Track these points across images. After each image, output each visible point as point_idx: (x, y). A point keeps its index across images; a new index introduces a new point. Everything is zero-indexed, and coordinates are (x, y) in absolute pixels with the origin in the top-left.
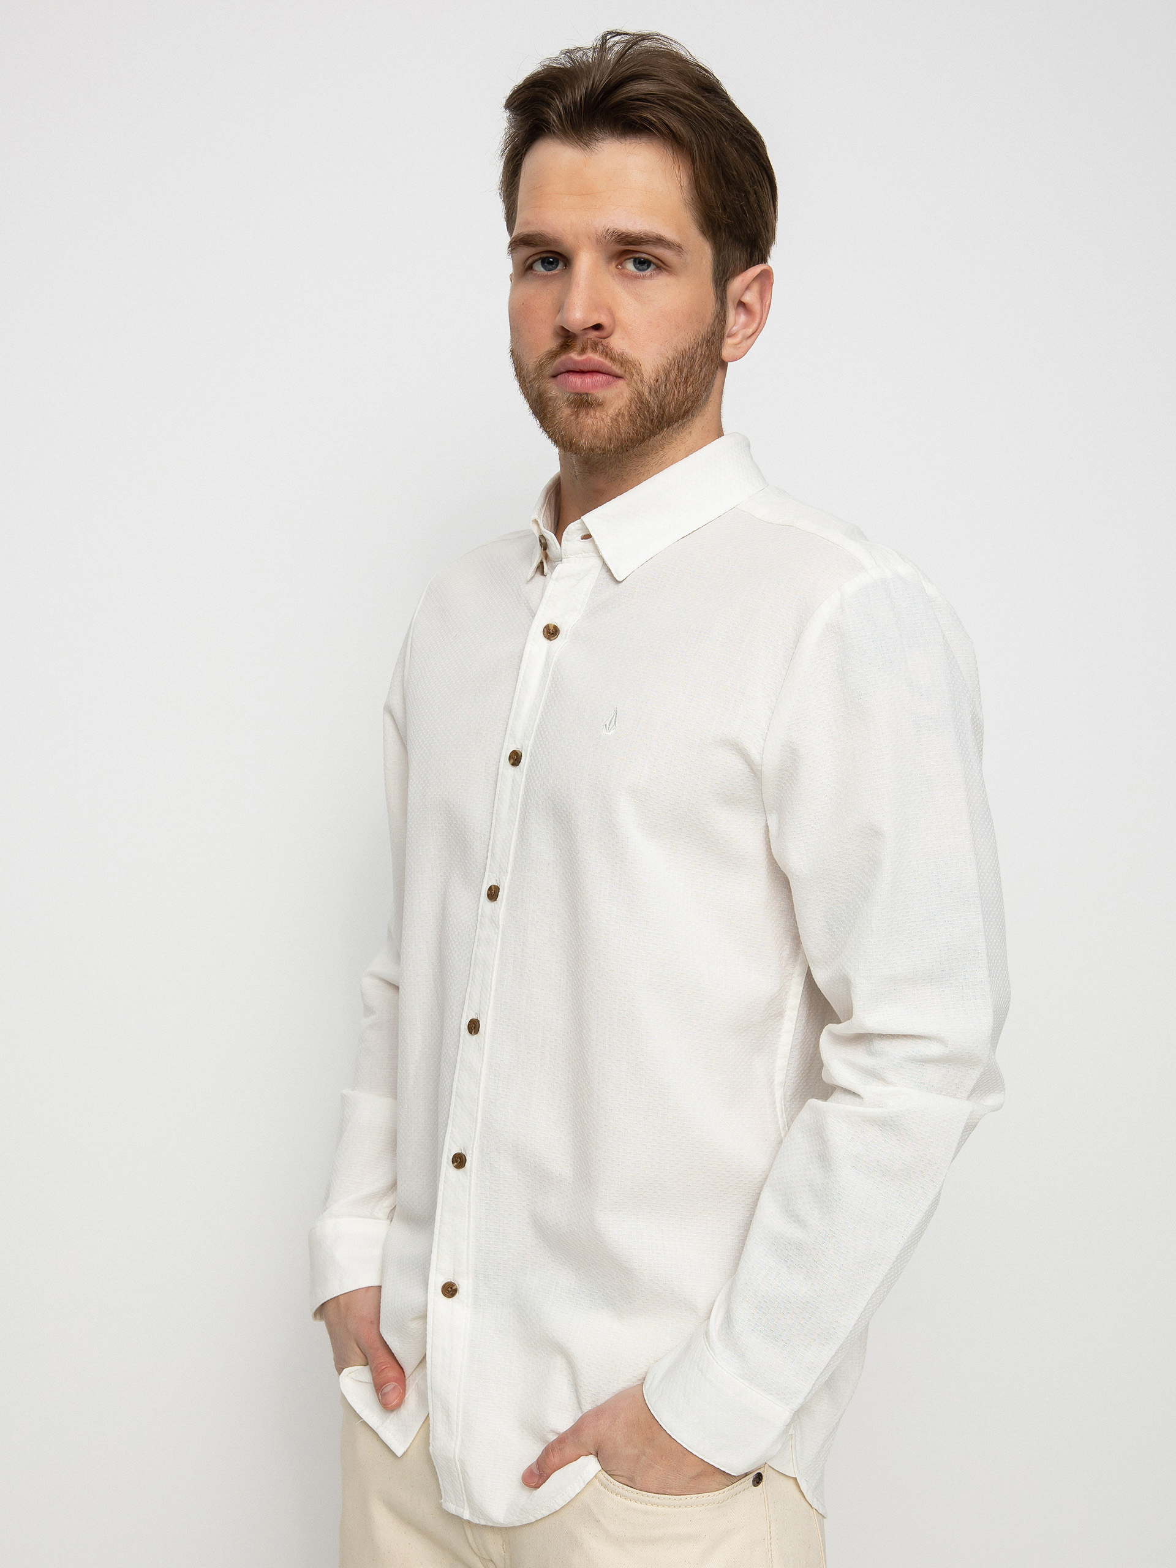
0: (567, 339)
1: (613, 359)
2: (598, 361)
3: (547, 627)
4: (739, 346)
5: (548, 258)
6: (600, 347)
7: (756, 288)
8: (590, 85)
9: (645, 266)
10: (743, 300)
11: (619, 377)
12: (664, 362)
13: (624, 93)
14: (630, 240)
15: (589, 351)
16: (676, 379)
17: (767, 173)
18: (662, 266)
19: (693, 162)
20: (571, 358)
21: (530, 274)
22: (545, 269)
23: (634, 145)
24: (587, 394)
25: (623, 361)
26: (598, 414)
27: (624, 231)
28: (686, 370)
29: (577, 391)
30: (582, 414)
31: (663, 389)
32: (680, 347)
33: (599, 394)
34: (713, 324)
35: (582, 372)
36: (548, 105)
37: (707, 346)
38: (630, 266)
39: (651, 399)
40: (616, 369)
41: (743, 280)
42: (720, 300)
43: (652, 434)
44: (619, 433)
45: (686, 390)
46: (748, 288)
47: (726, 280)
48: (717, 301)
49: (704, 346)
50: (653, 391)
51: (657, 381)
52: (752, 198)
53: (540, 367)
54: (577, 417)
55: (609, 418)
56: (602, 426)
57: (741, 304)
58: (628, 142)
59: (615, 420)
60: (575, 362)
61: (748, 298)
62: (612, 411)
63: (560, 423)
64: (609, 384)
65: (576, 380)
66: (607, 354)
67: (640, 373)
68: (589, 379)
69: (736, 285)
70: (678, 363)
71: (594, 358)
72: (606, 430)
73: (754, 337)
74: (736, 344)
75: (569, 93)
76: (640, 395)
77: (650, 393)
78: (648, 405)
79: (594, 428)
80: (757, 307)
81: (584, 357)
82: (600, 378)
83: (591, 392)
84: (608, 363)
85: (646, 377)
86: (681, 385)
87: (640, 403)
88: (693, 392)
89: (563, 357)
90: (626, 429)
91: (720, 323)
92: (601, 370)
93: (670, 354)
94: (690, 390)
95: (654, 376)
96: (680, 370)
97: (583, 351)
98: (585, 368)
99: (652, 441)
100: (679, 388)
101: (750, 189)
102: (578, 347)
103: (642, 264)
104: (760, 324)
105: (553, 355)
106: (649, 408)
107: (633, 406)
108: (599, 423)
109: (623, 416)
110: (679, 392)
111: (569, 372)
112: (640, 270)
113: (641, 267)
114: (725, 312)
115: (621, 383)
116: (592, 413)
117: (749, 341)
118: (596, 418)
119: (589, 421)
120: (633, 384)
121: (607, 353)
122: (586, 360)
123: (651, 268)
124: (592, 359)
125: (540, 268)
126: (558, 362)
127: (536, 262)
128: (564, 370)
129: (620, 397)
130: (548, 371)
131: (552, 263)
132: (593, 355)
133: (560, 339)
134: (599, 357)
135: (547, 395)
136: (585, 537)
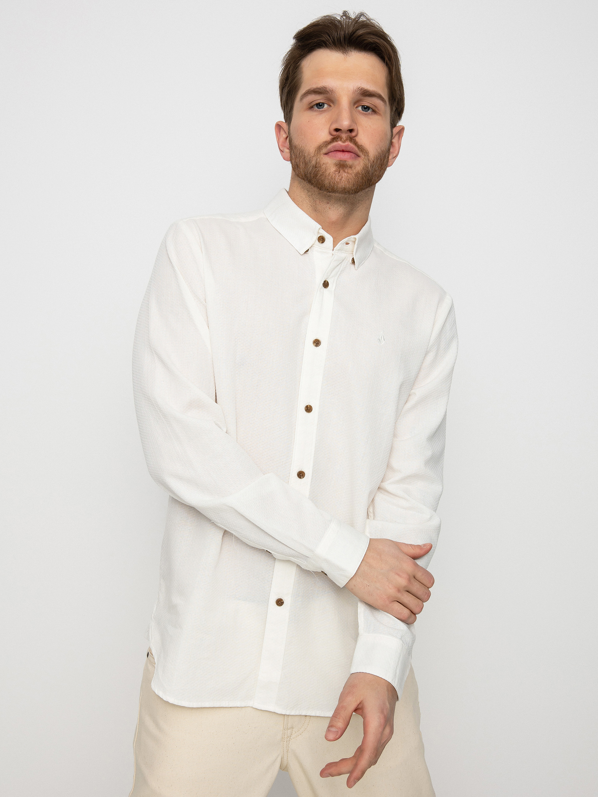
0: (337, 134)
2: (352, 147)
3: (324, 281)
5: (320, 103)
6: (352, 140)
9: (367, 109)
11: (359, 156)
15: (348, 141)
22: (318, 108)
24: (345, 161)
29: (341, 160)
32: (382, 149)
33: (350, 163)
35: (344, 152)
38: (360, 108)
40: (358, 152)
44: (358, 182)
53: (319, 148)
54: (339, 172)
55: (354, 174)
59: (356, 177)
62: (355, 171)
64: (355, 159)
65: (340, 156)
67: (368, 156)
68: (347, 156)
72: (353, 180)
76: (366, 166)
77: (371, 166)
81: (346, 143)
87: (366, 169)
89: (335, 144)
93: (379, 151)
95: (373, 159)
98: (345, 150)
102: (343, 139)
105: (327, 143)
106: (369, 174)
107: (363, 171)
109: (360, 174)
111: (337, 151)
112: (365, 111)
115: (359, 159)
120: (365, 160)
121: (356, 143)
123: (370, 111)
124: (348, 145)
125: (316, 108)
126: (330, 146)
127: (315, 105)
128: (334, 151)
129: (359, 165)
130: (324, 150)
131: (321, 106)
132: (349, 143)
133: (332, 137)
134: (351, 145)
135: (322, 163)
136: (347, 244)
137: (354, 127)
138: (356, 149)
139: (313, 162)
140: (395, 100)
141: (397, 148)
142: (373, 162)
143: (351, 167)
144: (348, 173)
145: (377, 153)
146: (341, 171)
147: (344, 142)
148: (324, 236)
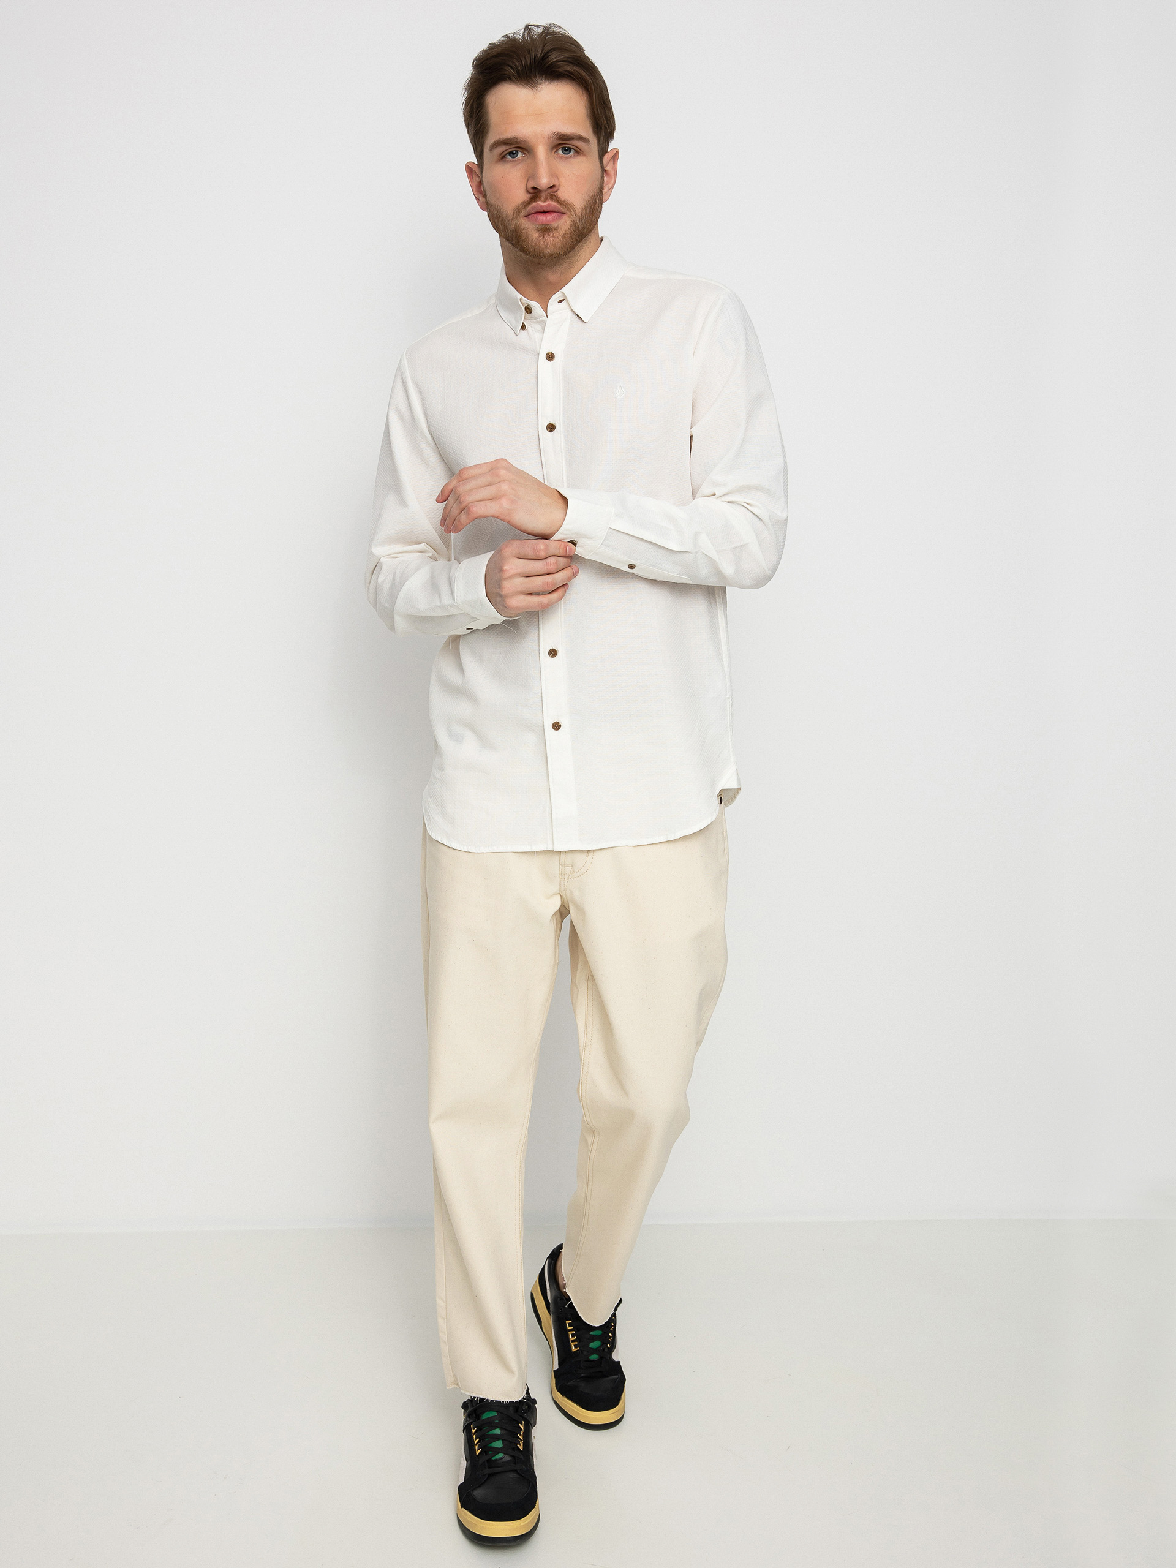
0: (535, 193)
1: (561, 204)
2: (554, 205)
3: (548, 354)
5: (513, 151)
6: (554, 198)
9: (568, 152)
10: (606, 169)
11: (564, 213)
14: (565, 137)
15: (548, 200)
16: (589, 212)
18: (578, 152)
21: (504, 161)
22: (511, 157)
23: (559, 86)
24: (548, 225)
25: (565, 204)
29: (544, 223)
31: (583, 220)
32: (591, 195)
33: (555, 224)
35: (545, 212)
38: (560, 152)
39: (580, 224)
40: (562, 209)
42: (602, 167)
43: (579, 242)
46: (609, 162)
47: (602, 157)
50: (580, 220)
53: (517, 211)
54: (544, 237)
55: (560, 237)
57: (605, 171)
58: (556, 84)
59: (564, 237)
60: (541, 206)
61: (608, 168)
62: (561, 233)
63: (532, 242)
64: (559, 218)
65: (542, 218)
66: (558, 202)
67: (574, 210)
68: (550, 217)
69: (605, 159)
76: (574, 222)
77: (579, 222)
81: (547, 203)
82: (555, 215)
85: (577, 213)
87: (574, 226)
89: (534, 204)
90: (569, 241)
92: (555, 210)
93: (587, 199)
98: (546, 210)
99: (576, 249)
102: (542, 198)
103: (567, 150)
105: (526, 204)
106: (579, 229)
107: (572, 229)
108: (556, 238)
109: (566, 234)
111: (536, 213)
112: (566, 154)
114: (603, 176)
115: (566, 216)
120: (571, 216)
121: (558, 200)
123: (572, 153)
124: (549, 204)
125: (508, 157)
126: (530, 208)
127: (507, 154)
128: (533, 212)
129: (564, 224)
130: (523, 213)
131: (514, 154)
132: (550, 202)
133: (531, 195)
134: (553, 203)
135: (522, 227)
136: (560, 301)
137: (555, 182)
138: (559, 206)
139: (513, 226)
140: (601, 128)
141: (613, 177)
142: (582, 214)
143: (556, 229)
144: (554, 237)
145: (585, 203)
146: (546, 235)
147: (545, 201)
148: (529, 305)
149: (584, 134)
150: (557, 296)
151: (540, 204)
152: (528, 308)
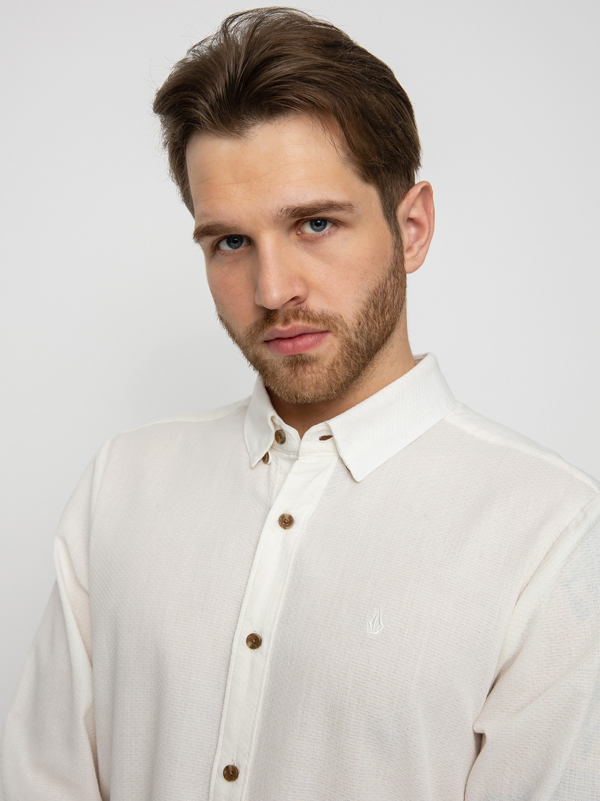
0: (266, 315)
1: (315, 320)
2: (303, 326)
3: (282, 517)
4: (416, 257)
5: (232, 240)
6: (301, 313)
7: (419, 203)
8: (228, 78)
9: (322, 226)
10: (411, 216)
11: (327, 332)
12: (361, 306)
13: (263, 81)
14: (303, 212)
15: (292, 320)
16: (374, 315)
17: (401, 98)
18: (337, 224)
19: (342, 125)
20: (277, 330)
21: (219, 256)
22: (232, 248)
24: (300, 355)
25: (325, 319)
26: (314, 368)
27: (297, 206)
28: (380, 304)
29: (291, 353)
30: (300, 369)
31: (367, 329)
32: (372, 288)
33: (312, 353)
34: (395, 255)
35: (291, 338)
36: (195, 106)
37: (394, 275)
39: (358, 341)
40: (320, 327)
41: (407, 203)
42: (395, 231)
44: (338, 379)
45: (385, 319)
46: (413, 205)
47: (394, 211)
48: (392, 233)
49: (392, 276)
50: (359, 334)
51: (360, 323)
52: (399, 132)
53: (251, 335)
54: (296, 375)
55: (325, 370)
56: (321, 378)
57: (411, 220)
58: (277, 122)
59: (331, 370)
60: (282, 332)
61: (414, 214)
62: (327, 363)
63: (281, 382)
64: (319, 341)
65: (287, 345)
66: (309, 319)
67: (343, 323)
68: (299, 342)
69: (402, 209)
70: (373, 301)
71: (300, 324)
72: (325, 380)
73: (427, 244)
74: (414, 257)
75: (211, 91)
76: (348, 341)
77: (357, 337)
78: (358, 347)
79: (314, 382)
80: (424, 219)
81: (289, 327)
82: (309, 340)
83: (303, 352)
84: (312, 326)
85: (349, 325)
86: (380, 317)
88: (391, 317)
90: (342, 373)
91: (399, 250)
92: (306, 332)
93: (365, 297)
94: (387, 317)
95: (356, 322)
96: (376, 307)
97: (286, 321)
98: (293, 334)
100: (379, 320)
101: (396, 126)
102: (281, 318)
103: (319, 225)
104: (429, 233)
105: (261, 326)
106: (359, 349)
107: (345, 352)
108: (317, 376)
109: (338, 364)
110: (379, 323)
111: (279, 340)
112: (318, 231)
113: (319, 228)
114: (401, 238)
115: (329, 336)
116: (309, 368)
117: (424, 250)
118: (314, 372)
119: (308, 376)
120: (340, 334)
121: (308, 316)
122: (291, 329)
123: (328, 227)
124: (297, 326)
129: (329, 349)
132: (297, 322)
134: (302, 322)
135: (263, 359)
136: (324, 438)
137: (298, 291)
138: (313, 324)
143: (316, 360)
146: (300, 373)
148: (282, 430)
149: (337, 197)
150: (318, 429)
151: (280, 328)
152: (280, 435)
